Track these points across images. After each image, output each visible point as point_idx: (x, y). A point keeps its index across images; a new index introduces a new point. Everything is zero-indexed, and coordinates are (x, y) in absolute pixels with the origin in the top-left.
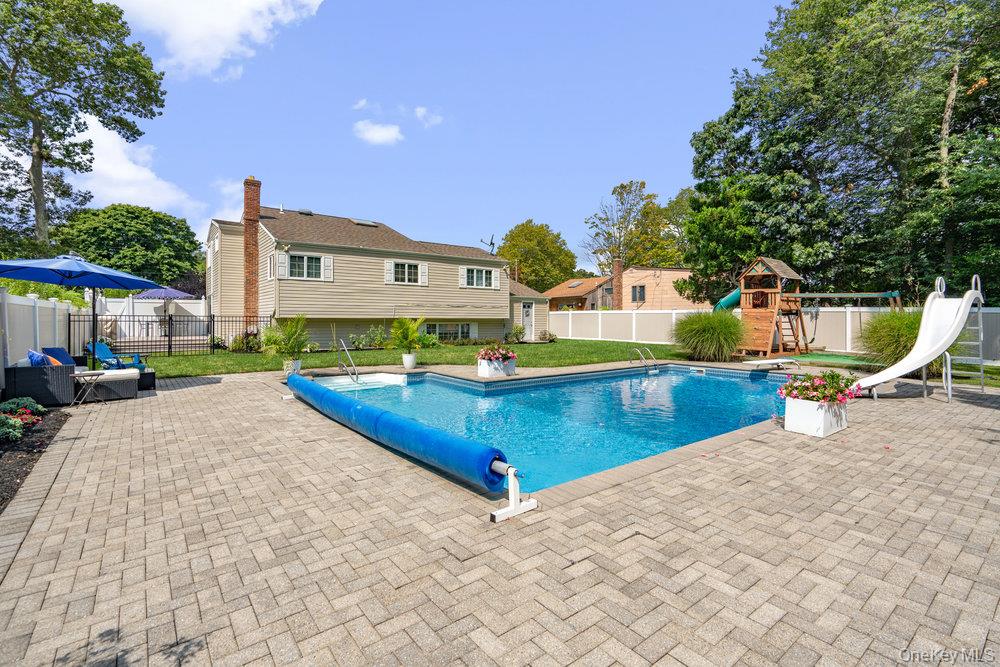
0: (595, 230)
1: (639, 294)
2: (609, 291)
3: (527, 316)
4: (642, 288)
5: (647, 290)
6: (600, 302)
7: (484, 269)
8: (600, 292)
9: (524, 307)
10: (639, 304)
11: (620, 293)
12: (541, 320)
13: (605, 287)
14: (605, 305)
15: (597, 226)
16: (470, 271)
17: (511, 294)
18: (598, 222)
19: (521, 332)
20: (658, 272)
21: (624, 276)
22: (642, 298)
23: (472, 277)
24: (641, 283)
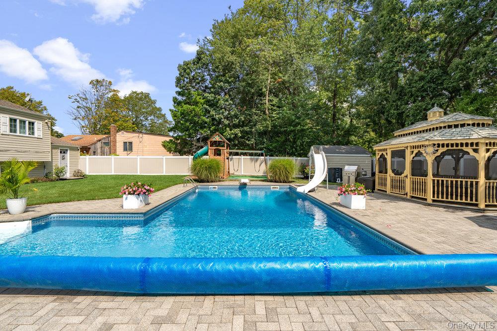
0: (76, 104)
1: (128, 147)
2: (107, 144)
3: (63, 159)
4: (131, 143)
5: (133, 144)
6: (99, 151)
7: (28, 120)
8: (99, 145)
9: (61, 152)
10: (129, 153)
11: (115, 145)
12: (74, 162)
13: (103, 141)
14: (103, 153)
15: (78, 102)
16: (13, 121)
17: (52, 143)
18: (79, 99)
19: (61, 171)
20: (141, 135)
21: (117, 135)
22: (131, 149)
23: (15, 126)
24: (130, 140)
